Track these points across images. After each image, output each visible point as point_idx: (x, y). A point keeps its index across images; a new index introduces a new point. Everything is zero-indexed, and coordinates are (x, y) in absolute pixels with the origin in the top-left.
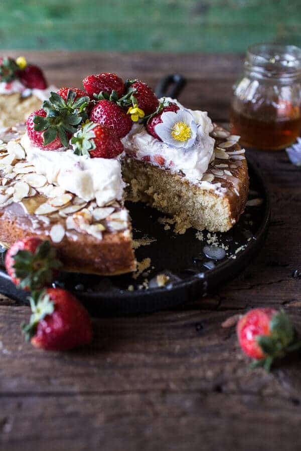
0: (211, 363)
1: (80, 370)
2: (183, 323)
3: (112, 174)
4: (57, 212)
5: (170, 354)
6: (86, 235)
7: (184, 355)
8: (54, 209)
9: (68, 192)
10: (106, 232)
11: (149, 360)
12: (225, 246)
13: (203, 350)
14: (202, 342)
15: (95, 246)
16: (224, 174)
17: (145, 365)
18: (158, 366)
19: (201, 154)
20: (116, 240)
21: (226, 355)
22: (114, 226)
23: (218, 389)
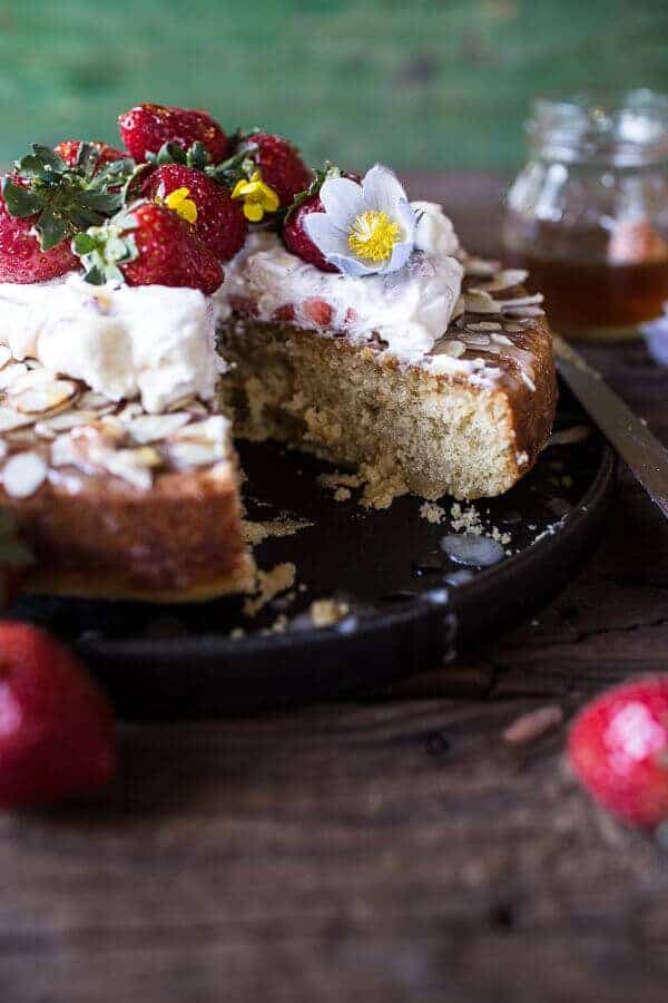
0: (477, 842)
1: (74, 869)
2: (385, 734)
3: (184, 322)
4: (31, 426)
5: (352, 819)
6: (107, 476)
7: (392, 820)
8: (24, 419)
9: (62, 377)
10: (161, 470)
11: (291, 834)
12: (501, 532)
13: (451, 805)
14: (445, 783)
15: (131, 508)
16: (492, 342)
17: (276, 850)
18: (317, 855)
19: (427, 290)
20: (191, 488)
21: (521, 817)
22: (185, 455)
23: (503, 918)
